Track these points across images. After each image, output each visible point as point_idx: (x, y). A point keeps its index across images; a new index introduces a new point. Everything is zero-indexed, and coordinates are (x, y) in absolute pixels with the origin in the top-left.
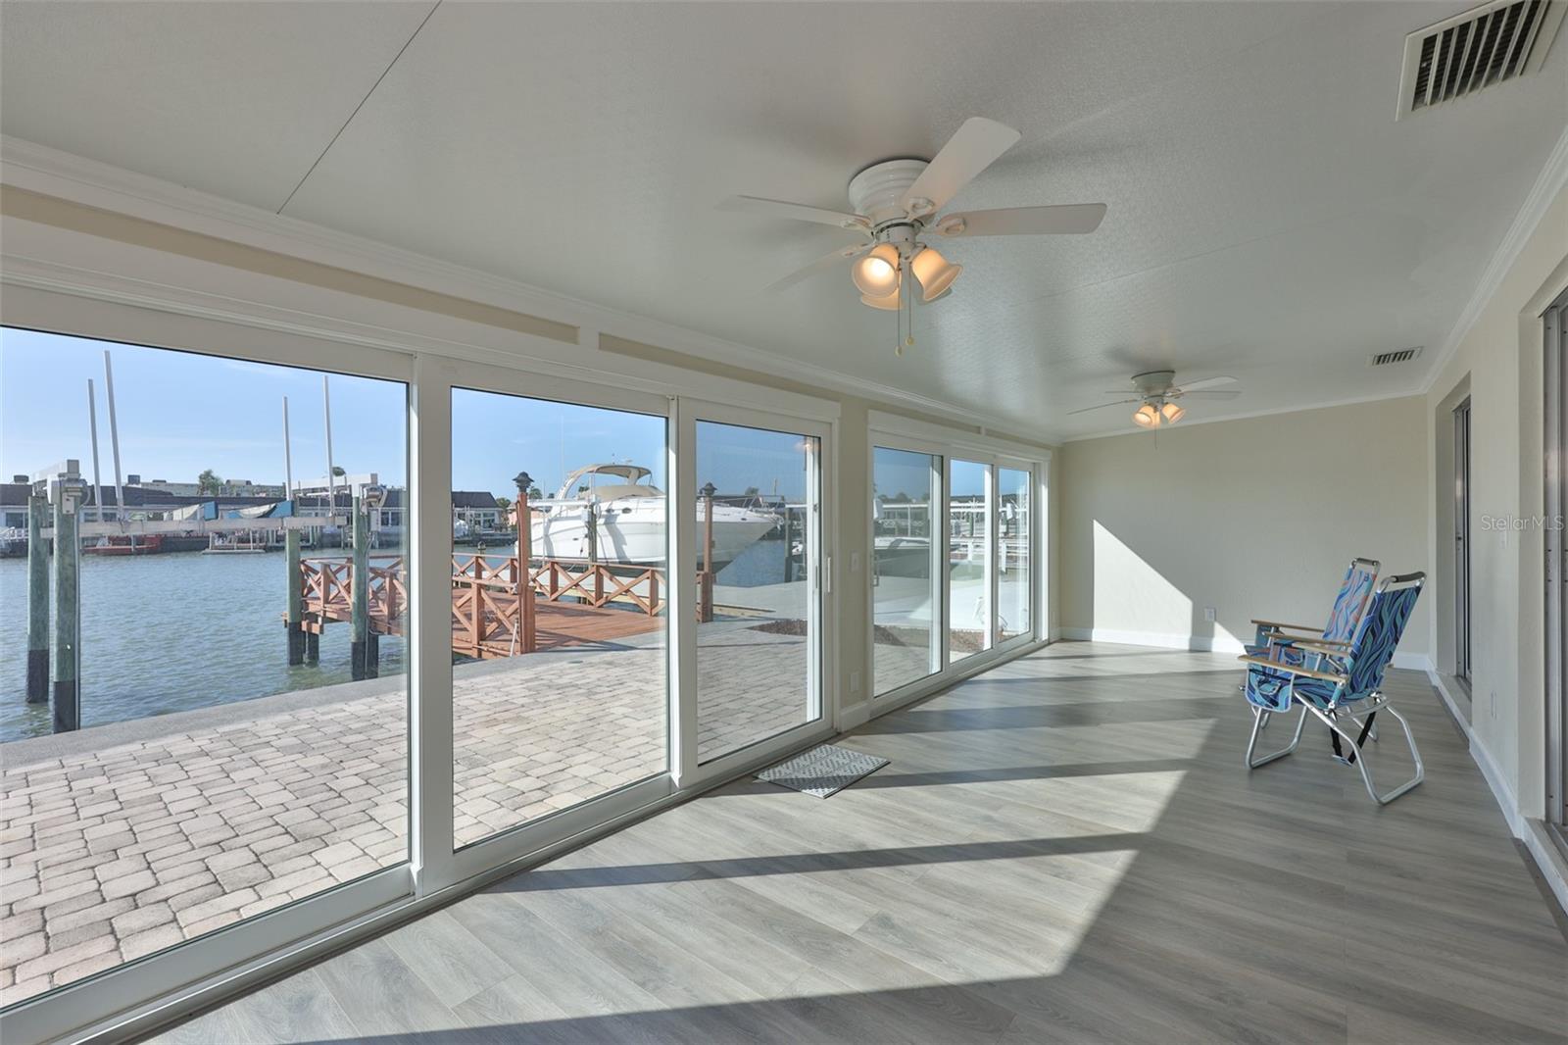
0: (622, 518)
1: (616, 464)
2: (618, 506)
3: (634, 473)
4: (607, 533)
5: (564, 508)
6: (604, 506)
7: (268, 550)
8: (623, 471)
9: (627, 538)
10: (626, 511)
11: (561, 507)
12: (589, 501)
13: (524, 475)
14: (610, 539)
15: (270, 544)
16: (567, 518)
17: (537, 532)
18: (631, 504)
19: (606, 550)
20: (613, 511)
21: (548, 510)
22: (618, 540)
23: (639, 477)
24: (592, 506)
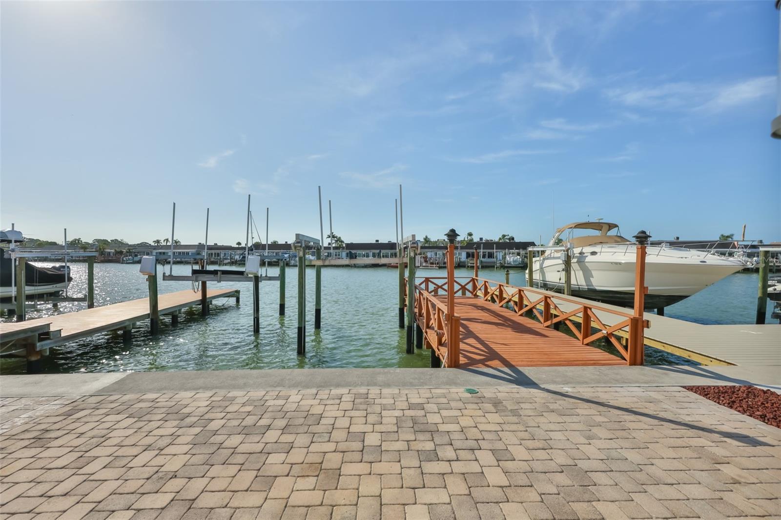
0: (590, 258)
1: (590, 221)
2: (587, 250)
3: (606, 227)
4: (579, 269)
5: (553, 251)
6: (577, 251)
7: (440, 268)
8: (597, 226)
9: (593, 273)
10: (594, 253)
11: (551, 251)
12: (566, 247)
13: (453, 231)
14: (581, 272)
15: (441, 265)
16: (554, 258)
17: (536, 266)
18: (597, 249)
19: (578, 279)
20: (584, 253)
21: (543, 252)
22: (587, 274)
23: (609, 230)
24: (567, 251)
